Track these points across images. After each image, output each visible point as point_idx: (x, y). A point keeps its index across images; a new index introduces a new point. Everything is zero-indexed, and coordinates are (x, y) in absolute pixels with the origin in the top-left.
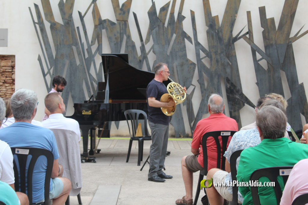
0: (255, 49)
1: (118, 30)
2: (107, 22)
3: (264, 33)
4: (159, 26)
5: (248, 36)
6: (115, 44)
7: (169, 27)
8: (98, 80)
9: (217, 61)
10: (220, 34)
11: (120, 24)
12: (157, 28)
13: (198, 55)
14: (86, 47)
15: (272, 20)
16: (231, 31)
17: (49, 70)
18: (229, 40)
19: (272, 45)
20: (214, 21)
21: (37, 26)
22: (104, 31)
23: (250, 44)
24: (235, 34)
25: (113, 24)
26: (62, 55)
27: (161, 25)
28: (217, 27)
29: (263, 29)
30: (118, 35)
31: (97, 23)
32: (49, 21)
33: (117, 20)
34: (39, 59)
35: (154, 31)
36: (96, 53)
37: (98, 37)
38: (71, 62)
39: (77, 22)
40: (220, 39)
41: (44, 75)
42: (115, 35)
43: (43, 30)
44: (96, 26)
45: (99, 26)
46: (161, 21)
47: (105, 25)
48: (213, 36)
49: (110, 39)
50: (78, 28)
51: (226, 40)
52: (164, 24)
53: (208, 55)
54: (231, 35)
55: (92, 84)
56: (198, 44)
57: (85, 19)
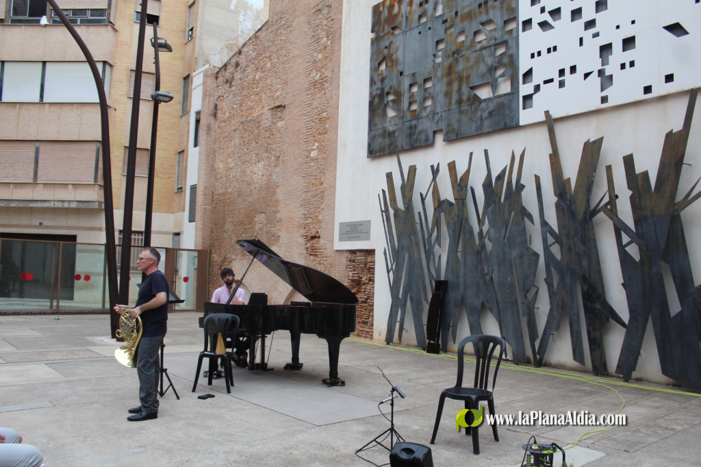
0: (619, 228)
1: (456, 211)
2: (446, 203)
3: (632, 198)
4: (494, 201)
5: (609, 207)
6: (453, 231)
7: (506, 203)
8: (437, 277)
9: (570, 249)
10: (573, 207)
11: (457, 203)
12: (492, 206)
13: (545, 240)
14: (426, 236)
15: (645, 175)
16: (588, 201)
17: (392, 265)
18: (585, 213)
19: (646, 218)
20: (565, 187)
21: (384, 214)
22: (442, 214)
23: (611, 218)
24: (593, 206)
25: (451, 204)
26: (403, 247)
27: (497, 200)
28: (568, 197)
29: (631, 192)
30: (456, 218)
31: (436, 206)
32: (393, 208)
33: (455, 199)
34: (385, 254)
35: (489, 209)
36: (435, 243)
37: (437, 223)
38: (409, 256)
39: (418, 207)
40: (573, 214)
41: (388, 272)
42: (453, 219)
43: (388, 218)
44: (435, 209)
45: (438, 209)
46: (497, 195)
47: (444, 206)
48: (563, 210)
49: (448, 223)
50: (419, 213)
51: (580, 216)
52: (500, 198)
53: (558, 239)
54: (588, 206)
55: (431, 282)
56: (544, 224)
57: (426, 201)
